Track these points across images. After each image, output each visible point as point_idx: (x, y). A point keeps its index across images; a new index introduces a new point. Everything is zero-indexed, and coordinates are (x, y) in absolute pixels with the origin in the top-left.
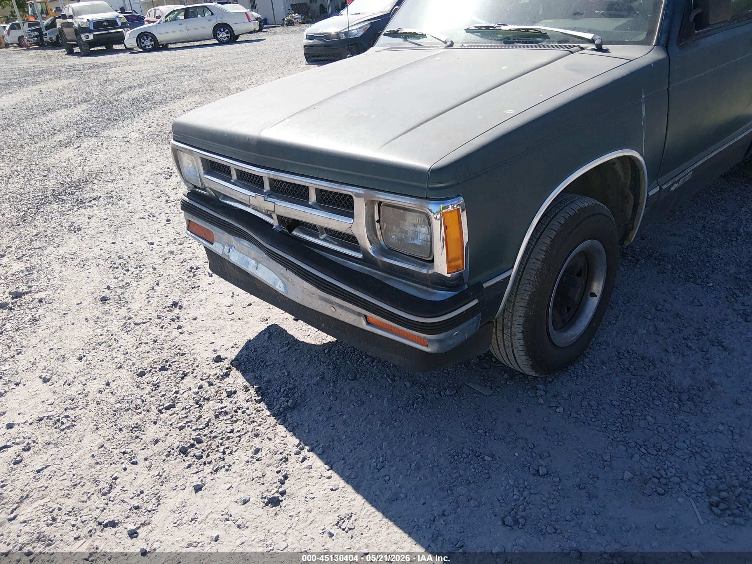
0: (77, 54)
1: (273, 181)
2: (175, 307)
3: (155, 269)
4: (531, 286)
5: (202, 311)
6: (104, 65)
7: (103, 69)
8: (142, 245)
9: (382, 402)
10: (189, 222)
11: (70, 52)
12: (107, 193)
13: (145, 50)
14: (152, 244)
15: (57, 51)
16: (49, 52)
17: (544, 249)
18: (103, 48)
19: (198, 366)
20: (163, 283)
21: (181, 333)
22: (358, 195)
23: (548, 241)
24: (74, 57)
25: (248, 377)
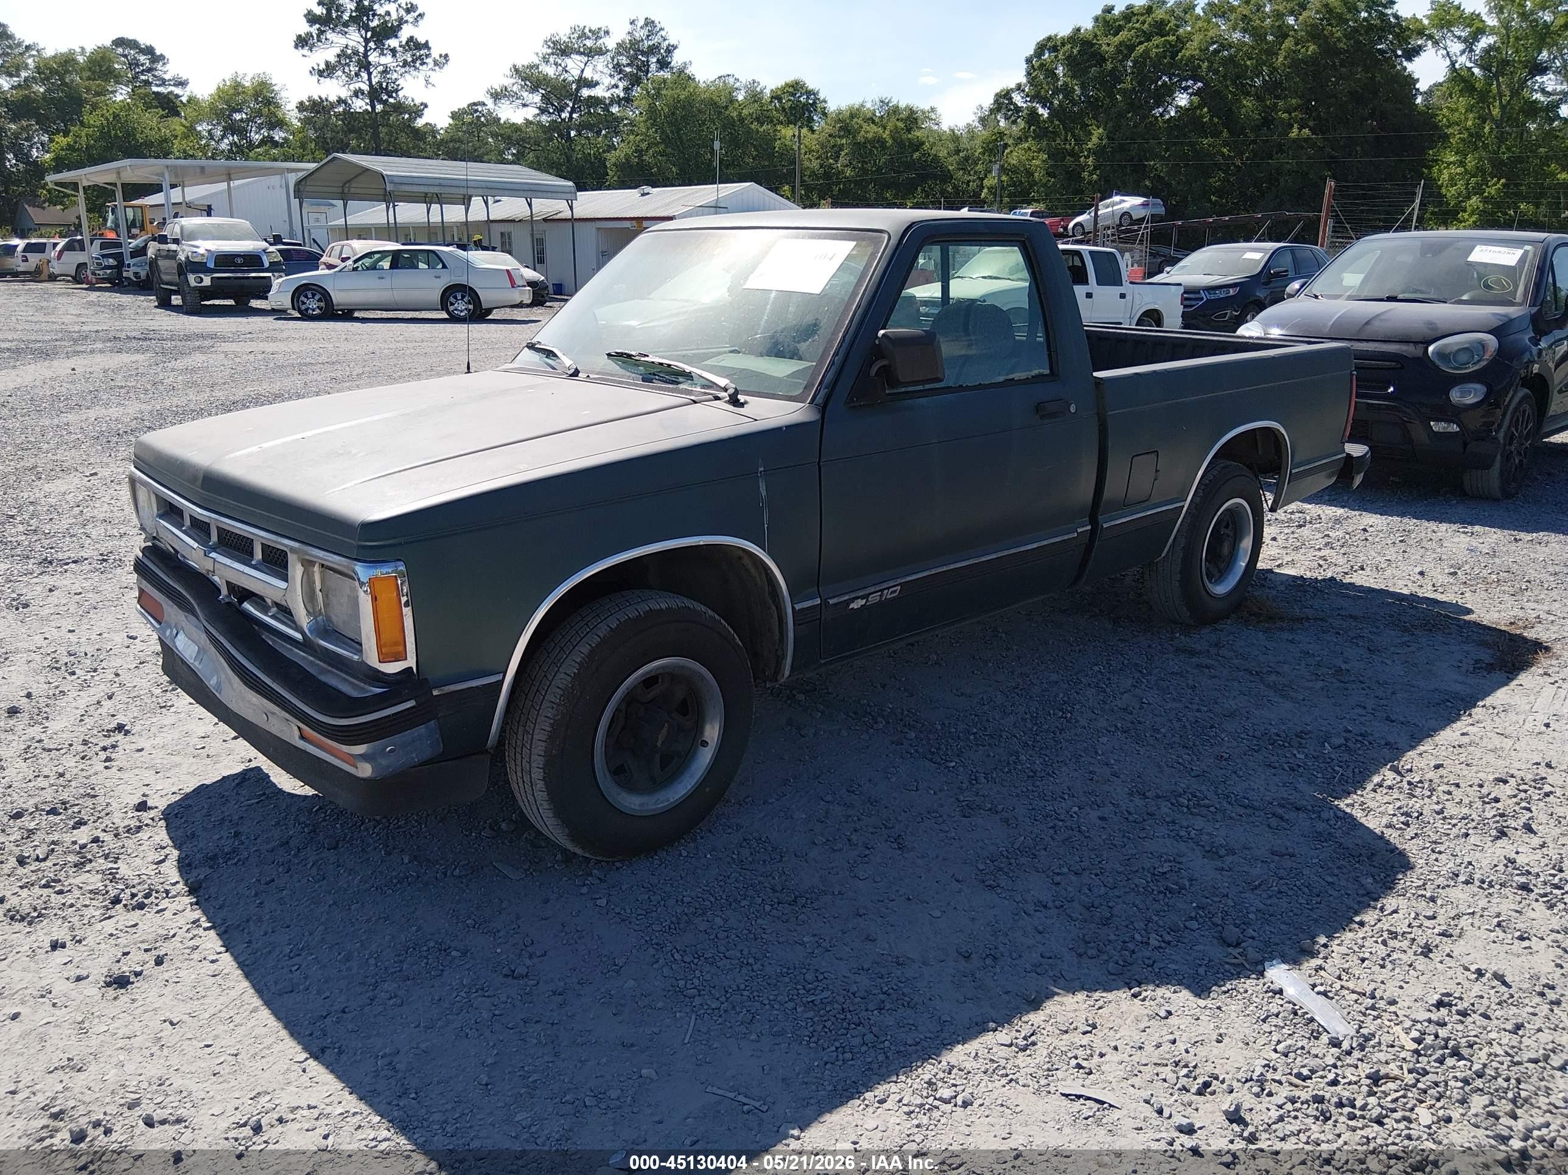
0: (177, 309)
1: (222, 532)
2: (120, 732)
3: (117, 675)
4: (554, 712)
5: (158, 741)
6: (213, 336)
7: (207, 343)
8: (116, 638)
9: (353, 880)
10: (142, 591)
11: (165, 304)
12: (101, 555)
13: (306, 316)
14: (135, 638)
15: (142, 298)
16: (126, 299)
17: (578, 660)
18: (231, 302)
19: (107, 814)
20: (121, 696)
21: (106, 768)
22: (293, 550)
23: (586, 650)
24: (168, 312)
25: (173, 835)
